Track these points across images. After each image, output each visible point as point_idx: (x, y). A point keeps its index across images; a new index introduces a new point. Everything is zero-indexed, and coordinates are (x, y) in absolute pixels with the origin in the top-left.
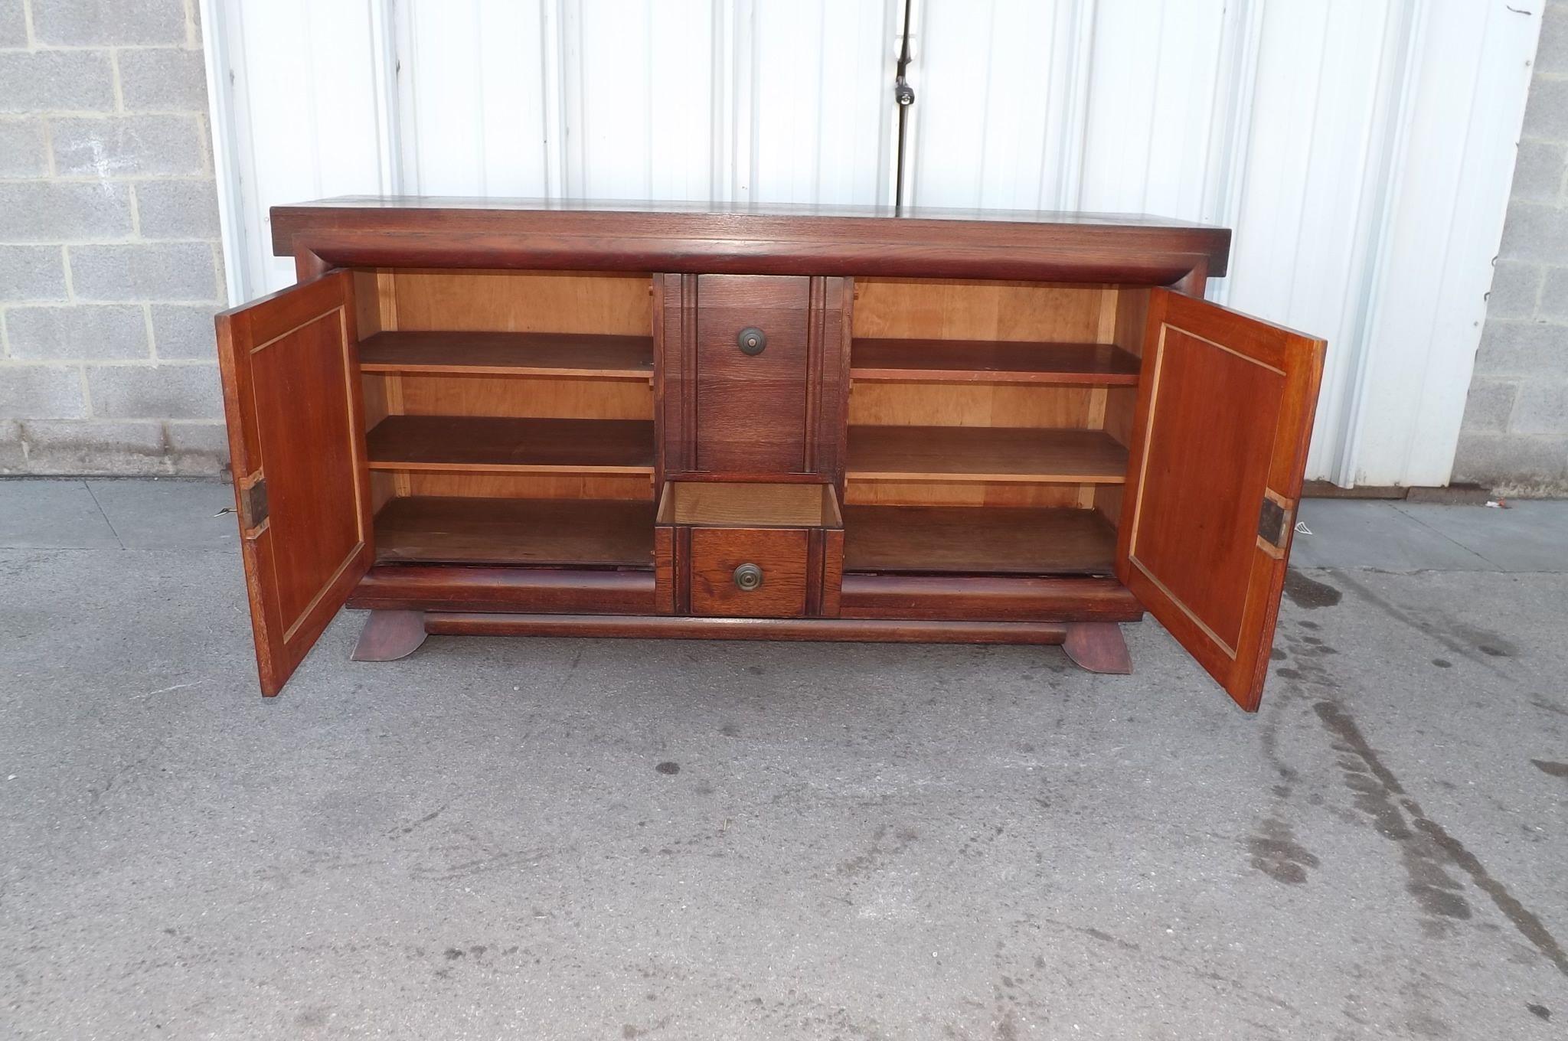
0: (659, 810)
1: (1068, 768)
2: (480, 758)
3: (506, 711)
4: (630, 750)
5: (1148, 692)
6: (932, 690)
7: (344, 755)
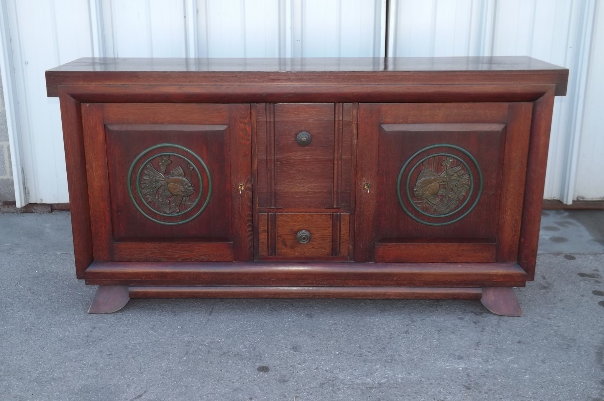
0: (259, 391)
1: (482, 369)
2: (163, 365)
3: (175, 340)
4: (242, 359)
5: (530, 326)
6: (407, 326)
7: (89, 365)
